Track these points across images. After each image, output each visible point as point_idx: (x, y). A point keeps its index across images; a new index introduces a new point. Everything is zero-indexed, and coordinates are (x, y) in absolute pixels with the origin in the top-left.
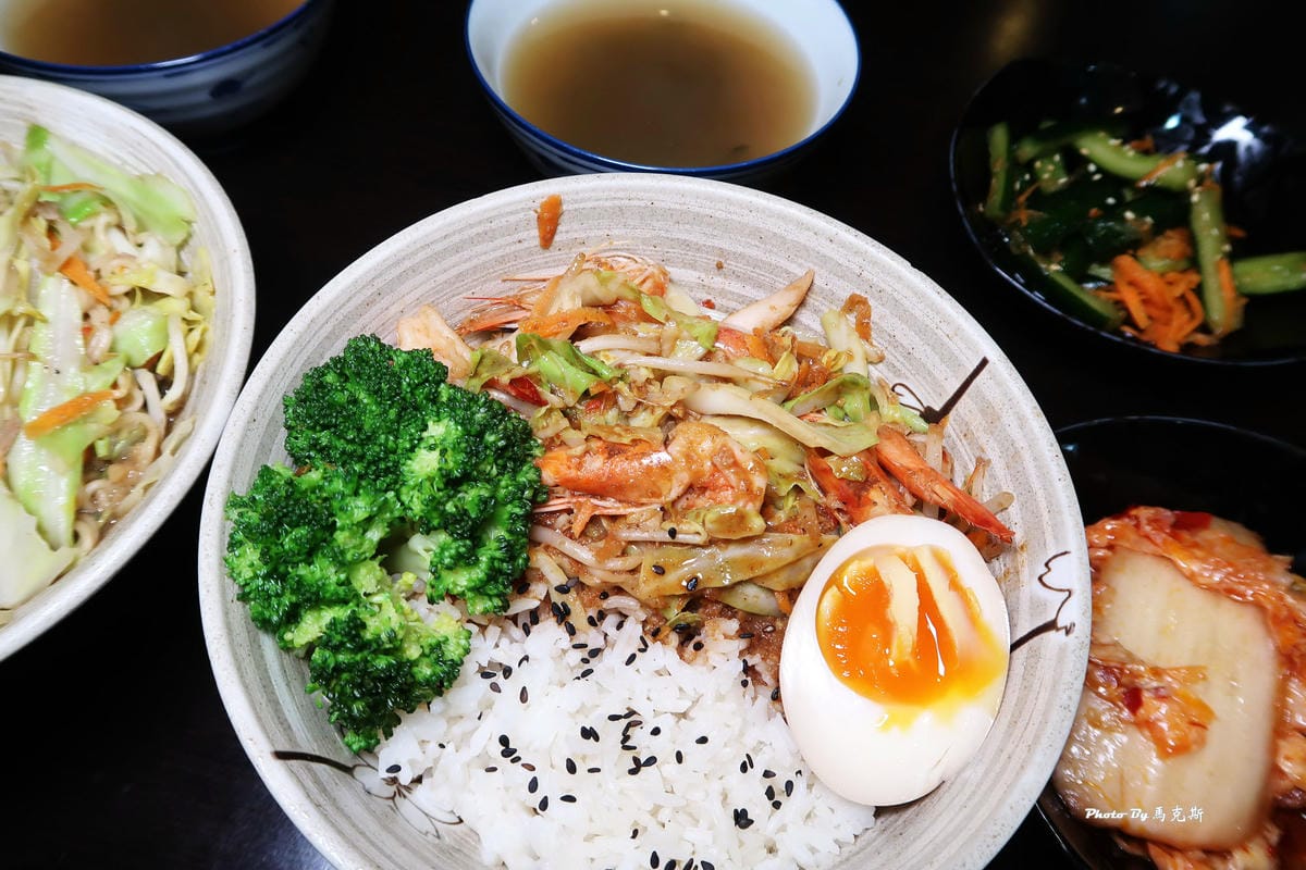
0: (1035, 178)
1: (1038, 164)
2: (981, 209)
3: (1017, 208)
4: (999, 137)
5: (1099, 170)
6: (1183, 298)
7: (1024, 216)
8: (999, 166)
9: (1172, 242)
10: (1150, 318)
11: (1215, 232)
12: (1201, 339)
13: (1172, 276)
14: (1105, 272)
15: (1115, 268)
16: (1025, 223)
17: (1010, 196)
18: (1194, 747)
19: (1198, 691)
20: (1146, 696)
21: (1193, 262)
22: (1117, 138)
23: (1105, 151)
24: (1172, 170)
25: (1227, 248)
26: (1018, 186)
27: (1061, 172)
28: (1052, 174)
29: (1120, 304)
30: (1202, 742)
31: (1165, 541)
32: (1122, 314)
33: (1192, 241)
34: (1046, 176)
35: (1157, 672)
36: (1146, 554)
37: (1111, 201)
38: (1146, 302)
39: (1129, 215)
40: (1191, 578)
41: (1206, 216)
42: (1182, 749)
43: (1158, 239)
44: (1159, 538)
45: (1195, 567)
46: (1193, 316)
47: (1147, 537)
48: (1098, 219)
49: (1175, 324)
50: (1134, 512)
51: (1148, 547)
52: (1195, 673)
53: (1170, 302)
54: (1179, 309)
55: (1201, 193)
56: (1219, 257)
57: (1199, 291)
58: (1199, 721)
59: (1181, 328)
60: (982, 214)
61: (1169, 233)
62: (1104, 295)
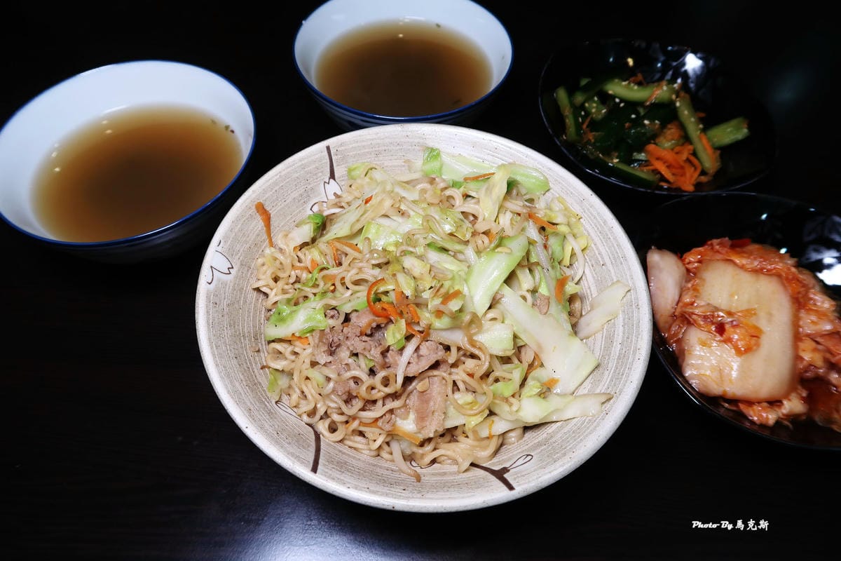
0: (588, 114)
1: (587, 105)
2: (565, 138)
3: (585, 133)
4: (562, 95)
5: (622, 101)
6: (688, 160)
7: (591, 136)
8: (567, 112)
9: (672, 131)
10: (673, 174)
11: (693, 119)
12: (704, 179)
13: (677, 149)
14: (642, 156)
15: (647, 152)
16: (593, 141)
17: (578, 126)
18: (755, 348)
19: (753, 321)
20: (727, 327)
21: (686, 139)
22: (625, 81)
23: (620, 89)
24: (661, 92)
25: (701, 126)
26: (580, 120)
27: (601, 106)
28: (596, 109)
29: (656, 172)
30: (758, 345)
31: (727, 252)
32: (658, 176)
33: (682, 127)
34: (594, 110)
35: (730, 314)
36: (718, 260)
37: (633, 116)
38: (668, 167)
39: (646, 122)
40: (742, 267)
41: (686, 112)
42: (748, 350)
43: (665, 131)
44: (724, 250)
45: (744, 261)
46: (696, 169)
47: (718, 252)
48: (630, 128)
49: (688, 175)
50: (709, 243)
51: (719, 257)
52: (750, 313)
53: (682, 164)
54: (687, 166)
55: (680, 101)
56: (699, 132)
57: (694, 154)
58: (755, 335)
59: (692, 176)
60: (566, 141)
61: (669, 126)
62: (645, 169)
